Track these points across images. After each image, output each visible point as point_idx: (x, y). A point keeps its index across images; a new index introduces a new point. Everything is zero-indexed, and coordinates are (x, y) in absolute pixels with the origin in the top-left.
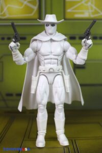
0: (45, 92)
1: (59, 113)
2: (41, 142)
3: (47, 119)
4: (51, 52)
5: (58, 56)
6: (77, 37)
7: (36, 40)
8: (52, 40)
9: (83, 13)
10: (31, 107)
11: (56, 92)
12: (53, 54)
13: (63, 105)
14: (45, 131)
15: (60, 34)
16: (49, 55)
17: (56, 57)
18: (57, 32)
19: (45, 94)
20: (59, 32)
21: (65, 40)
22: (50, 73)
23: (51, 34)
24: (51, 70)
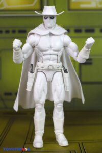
0: (44, 90)
1: (57, 112)
2: (38, 142)
3: (45, 118)
4: (51, 47)
5: (58, 51)
6: (83, 29)
7: (33, 34)
8: (51, 34)
9: (89, 3)
10: (28, 106)
11: (55, 90)
12: (53, 49)
13: (62, 104)
14: (43, 131)
15: (60, 27)
16: (48, 50)
17: (56, 52)
18: (57, 25)
19: (43, 92)
20: (58, 25)
21: (65, 33)
22: (49, 70)
23: (50, 28)
24: (51, 68)
